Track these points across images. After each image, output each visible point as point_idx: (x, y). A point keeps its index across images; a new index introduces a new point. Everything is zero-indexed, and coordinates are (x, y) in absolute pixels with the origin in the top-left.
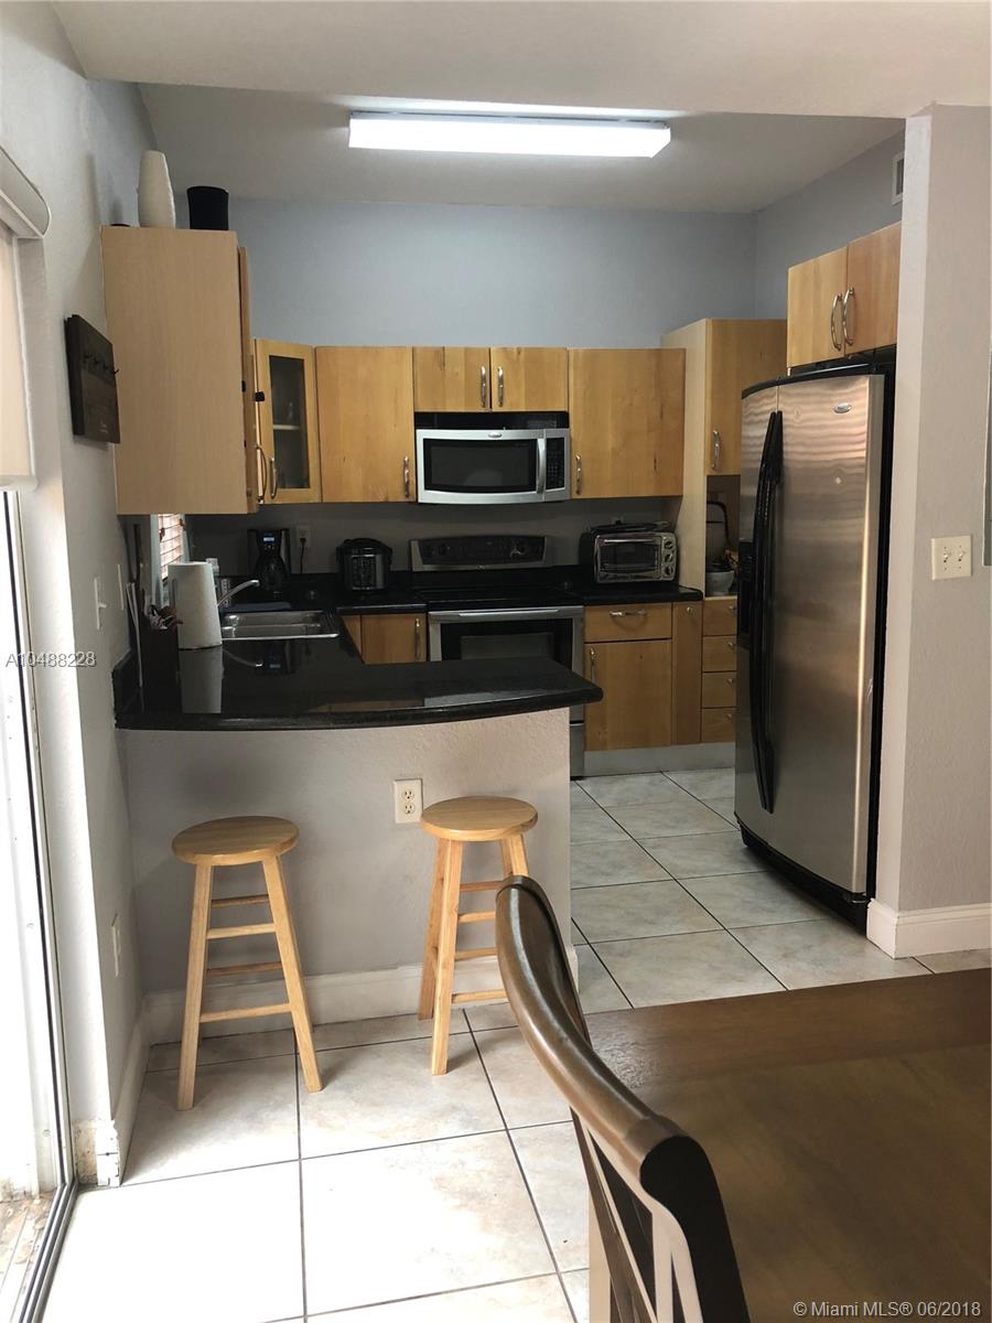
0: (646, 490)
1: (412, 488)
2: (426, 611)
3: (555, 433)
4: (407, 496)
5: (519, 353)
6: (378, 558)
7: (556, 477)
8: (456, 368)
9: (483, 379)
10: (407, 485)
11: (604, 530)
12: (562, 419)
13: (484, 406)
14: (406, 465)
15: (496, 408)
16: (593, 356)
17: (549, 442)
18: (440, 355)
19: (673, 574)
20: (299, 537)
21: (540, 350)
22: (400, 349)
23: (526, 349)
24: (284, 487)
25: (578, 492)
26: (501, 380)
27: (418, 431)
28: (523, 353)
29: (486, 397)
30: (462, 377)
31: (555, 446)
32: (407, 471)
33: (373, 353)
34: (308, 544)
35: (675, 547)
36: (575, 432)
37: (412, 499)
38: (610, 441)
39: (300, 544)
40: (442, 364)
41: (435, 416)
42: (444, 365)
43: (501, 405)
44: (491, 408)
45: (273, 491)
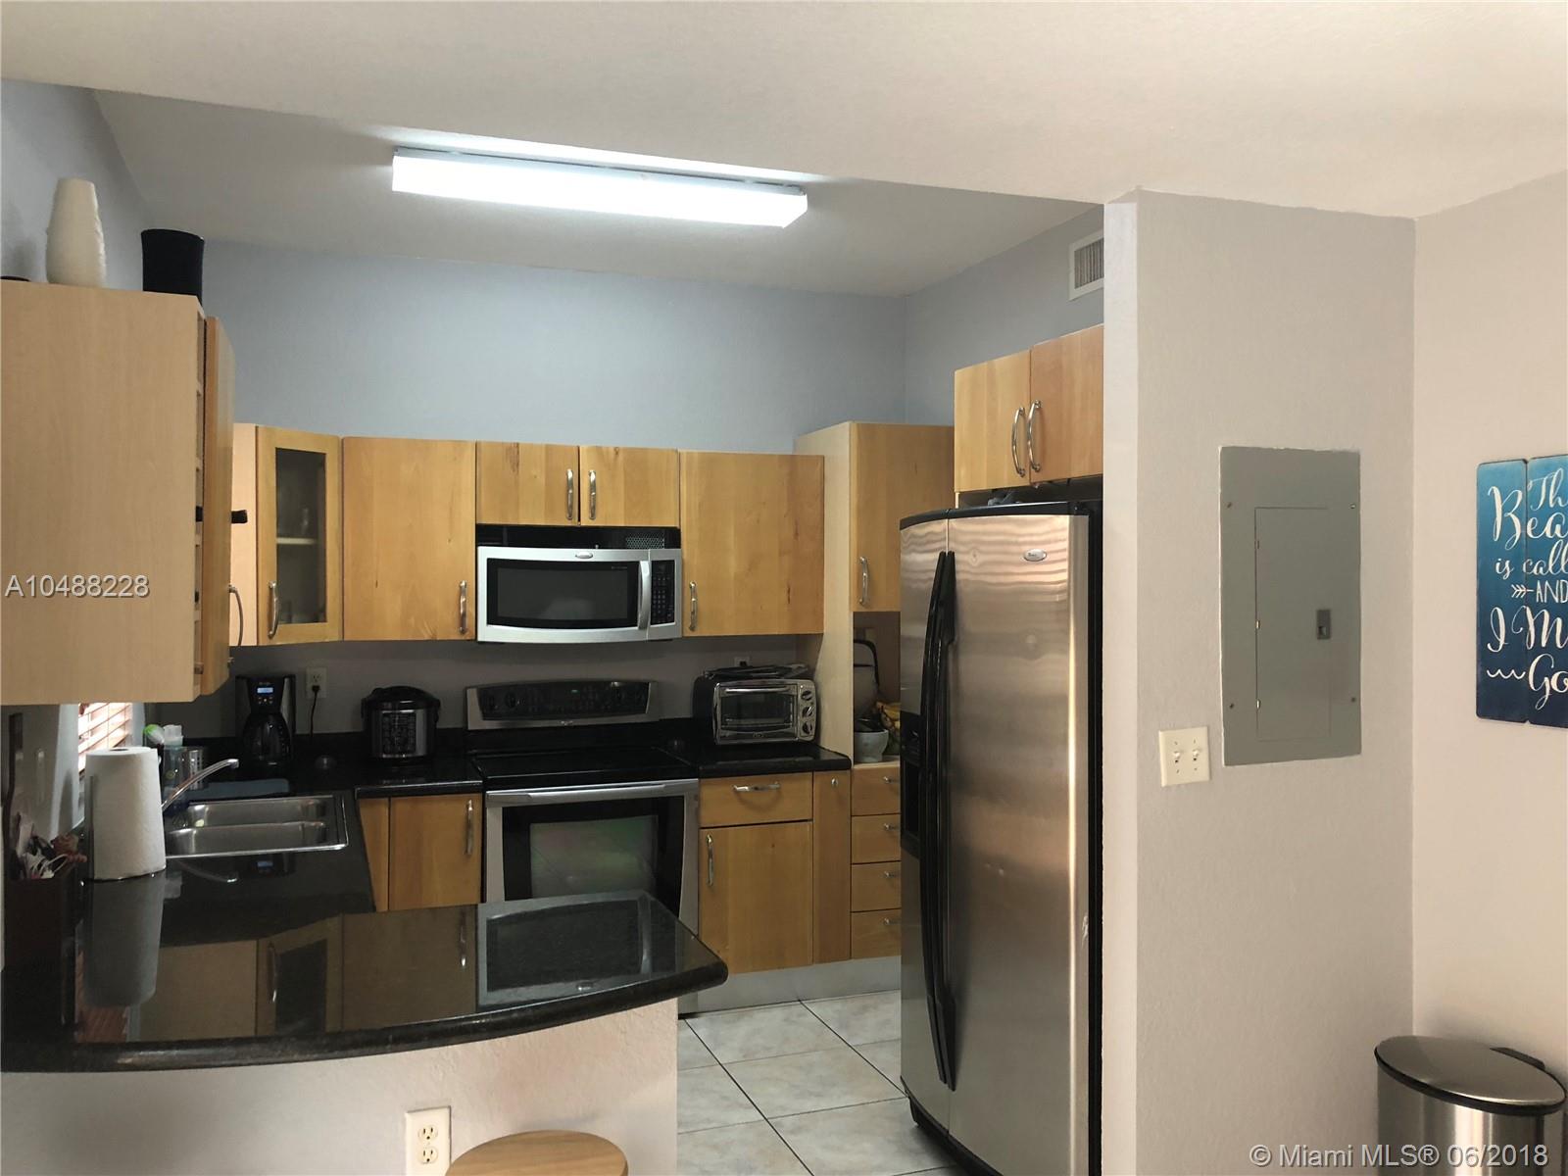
0: (778, 627)
1: (470, 622)
2: (482, 789)
3: (664, 554)
4: (463, 632)
5: (617, 453)
6: (420, 714)
7: (663, 610)
8: (535, 473)
9: (570, 484)
10: (463, 617)
11: (726, 675)
12: (671, 537)
13: (570, 518)
14: (462, 591)
15: (586, 522)
16: (711, 463)
17: (655, 565)
18: (512, 453)
19: (813, 732)
20: (310, 686)
21: (644, 450)
22: (459, 444)
23: (626, 450)
24: (289, 621)
25: (692, 629)
26: (593, 487)
27: (480, 548)
28: (621, 455)
29: (573, 508)
30: (542, 480)
31: (664, 573)
32: (463, 600)
33: (421, 448)
34: (322, 694)
35: (814, 699)
36: (689, 555)
37: (468, 636)
38: (733, 565)
39: (310, 694)
40: (516, 465)
41: (505, 529)
42: (518, 465)
43: (593, 516)
44: (579, 520)
45: (272, 628)
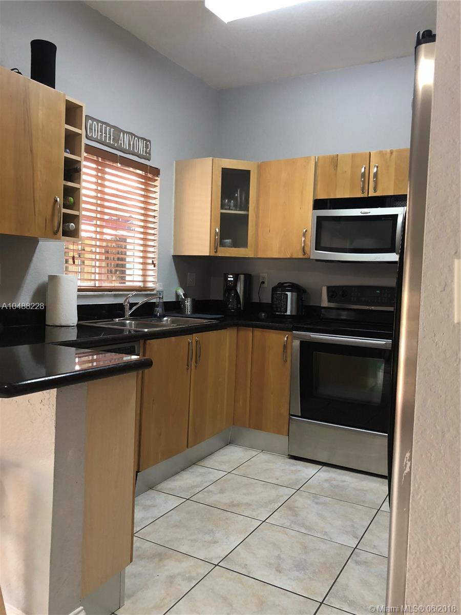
1: (308, 249)
2: (291, 330)
4: (304, 255)
5: (391, 154)
8: (345, 168)
9: (364, 174)
10: (303, 248)
13: (363, 193)
14: (304, 234)
15: (371, 194)
18: (334, 161)
20: (261, 280)
21: (407, 150)
22: (307, 159)
23: (397, 151)
26: (376, 174)
27: (315, 211)
28: (394, 154)
29: (365, 186)
30: (349, 172)
33: (292, 162)
37: (307, 257)
40: (336, 166)
41: (329, 201)
42: (337, 166)
43: (375, 191)
44: (368, 194)
45: (216, 248)
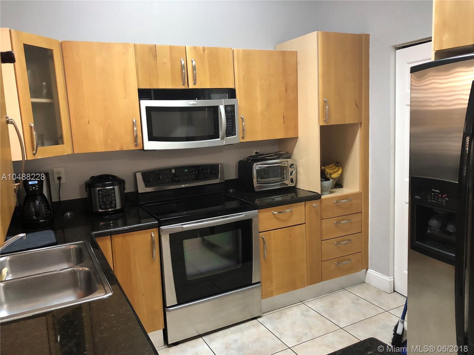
0: (279, 135)
1: (139, 140)
2: (158, 226)
3: (230, 102)
4: (136, 146)
5: (204, 50)
6: (116, 188)
7: (231, 131)
8: (164, 59)
9: (182, 67)
10: (136, 138)
12: (231, 93)
13: (184, 85)
14: (134, 124)
15: (191, 86)
16: (247, 55)
17: (226, 107)
18: (153, 50)
19: (295, 182)
20: (56, 176)
21: (216, 49)
22: (126, 45)
23: (208, 48)
24: (43, 145)
25: (243, 138)
26: (194, 68)
27: (142, 101)
28: (206, 51)
29: (185, 78)
30: (169, 65)
31: (231, 111)
32: (135, 129)
33: (106, 47)
34: (63, 181)
35: (295, 167)
36: (240, 101)
37: (140, 147)
38: (260, 106)
39: (57, 181)
40: (155, 57)
41: (152, 91)
42: (156, 57)
43: (195, 84)
44: (188, 86)
45: (35, 150)
